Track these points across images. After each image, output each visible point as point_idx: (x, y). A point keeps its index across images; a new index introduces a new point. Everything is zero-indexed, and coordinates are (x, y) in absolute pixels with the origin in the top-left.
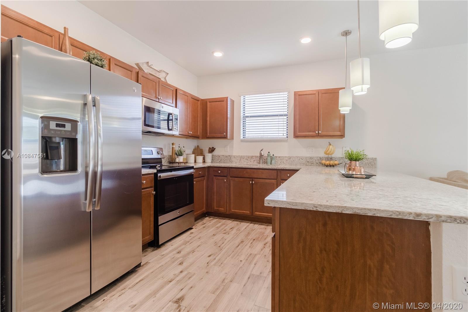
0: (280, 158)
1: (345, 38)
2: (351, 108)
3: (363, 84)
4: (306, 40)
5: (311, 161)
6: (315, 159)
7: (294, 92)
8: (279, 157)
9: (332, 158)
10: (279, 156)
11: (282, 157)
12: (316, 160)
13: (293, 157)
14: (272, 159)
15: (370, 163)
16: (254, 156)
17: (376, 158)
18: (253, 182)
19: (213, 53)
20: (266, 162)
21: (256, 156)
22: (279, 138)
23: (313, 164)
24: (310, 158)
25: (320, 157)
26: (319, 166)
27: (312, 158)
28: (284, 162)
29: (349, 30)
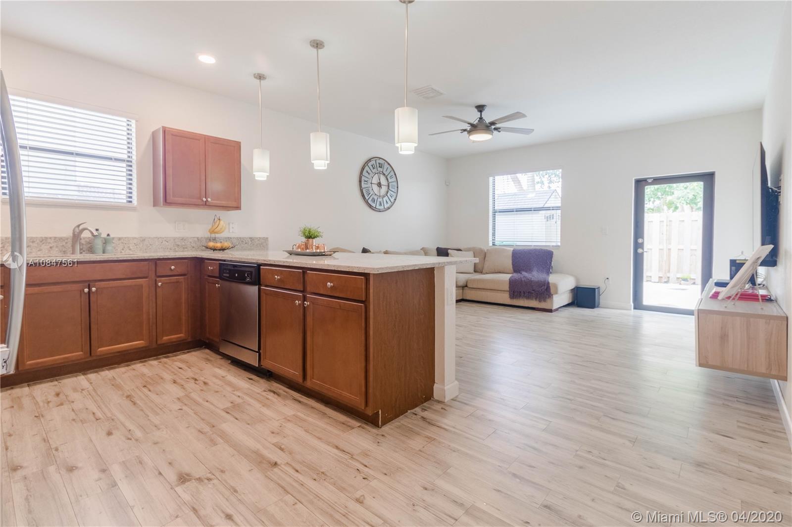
0: (120, 241)
1: (259, 82)
2: (268, 174)
4: (207, 59)
5: (183, 243)
6: (190, 240)
7: (163, 127)
8: (120, 239)
9: (217, 239)
10: (120, 236)
11: (125, 238)
12: (191, 242)
13: (150, 238)
14: (106, 242)
15: (262, 244)
16: (50, 238)
17: (267, 238)
18: (94, 289)
20: (91, 250)
21: (55, 238)
22: (112, 203)
23: (186, 249)
24: (182, 239)
25: (198, 238)
26: (197, 251)
27: (185, 240)
28: (131, 247)
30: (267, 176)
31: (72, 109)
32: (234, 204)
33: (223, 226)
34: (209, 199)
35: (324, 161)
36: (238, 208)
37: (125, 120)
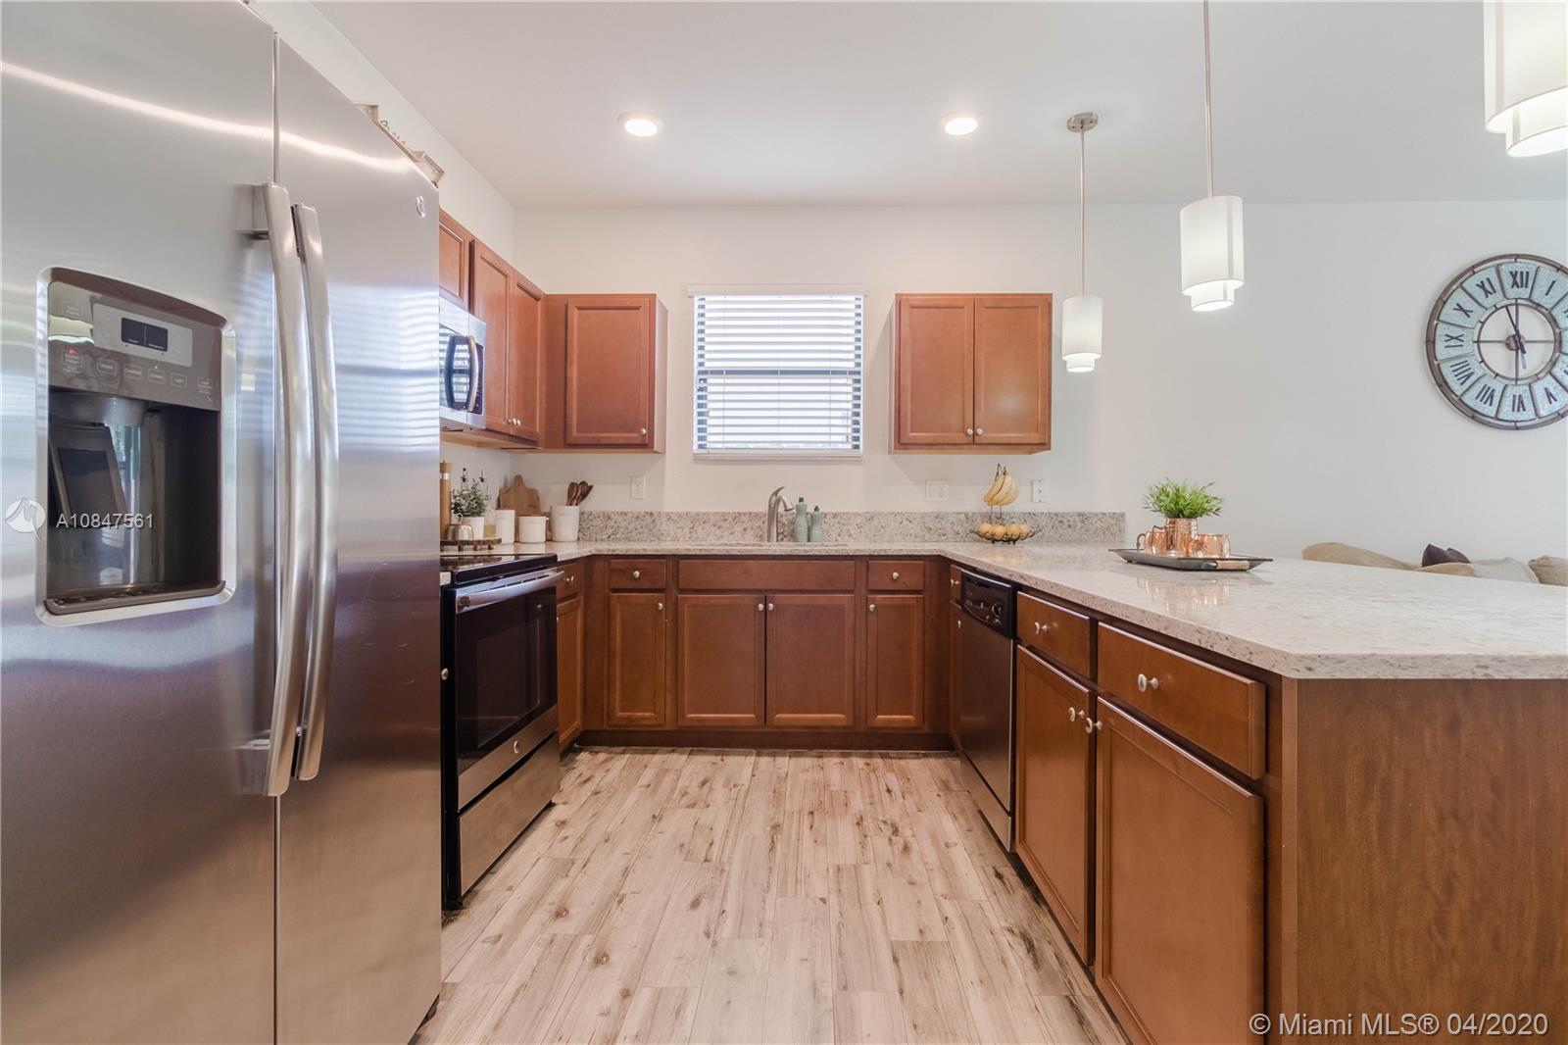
0: (836, 520)
1: (1080, 137)
2: (1099, 356)
3: (1231, 276)
4: (961, 126)
5: (939, 525)
6: (952, 519)
7: (897, 295)
8: (835, 516)
9: (1003, 517)
10: (835, 511)
11: (844, 513)
12: (952, 523)
13: (881, 514)
14: (813, 521)
15: (1108, 529)
16: (745, 514)
17: (1123, 515)
18: (771, 606)
19: (621, 118)
20: (793, 536)
21: (750, 513)
22: (829, 452)
23: (943, 538)
24: (937, 517)
25: (966, 515)
26: (964, 541)
27: (942, 518)
28: (852, 532)
29: (1091, 114)
30: (1096, 360)
31: (776, 298)
32: (1035, 438)
33: (1010, 487)
34: (980, 431)
35: (1222, 282)
36: (1044, 445)
37: (852, 298)
